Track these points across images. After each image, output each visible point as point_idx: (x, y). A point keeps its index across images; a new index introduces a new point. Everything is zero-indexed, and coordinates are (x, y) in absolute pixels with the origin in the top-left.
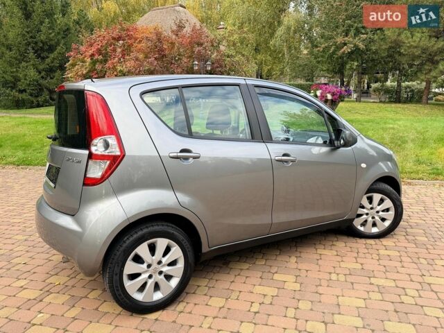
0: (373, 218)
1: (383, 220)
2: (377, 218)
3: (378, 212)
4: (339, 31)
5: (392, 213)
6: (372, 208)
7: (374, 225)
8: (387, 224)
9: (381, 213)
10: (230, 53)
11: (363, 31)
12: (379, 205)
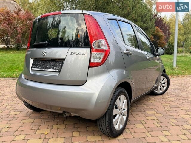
0: (160, 86)
1: (163, 87)
2: (162, 86)
3: (162, 84)
5: (166, 84)
6: (160, 82)
7: (161, 89)
8: (165, 88)
9: (163, 84)
12: (162, 81)
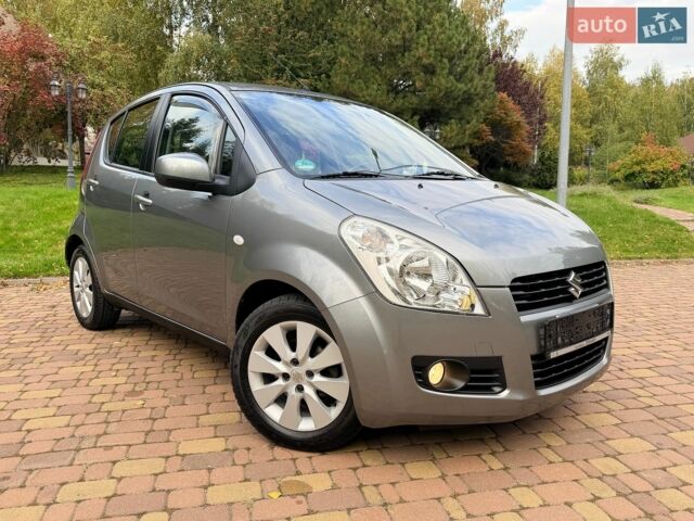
4: (269, 69)
10: (97, 81)
11: (302, 74)
